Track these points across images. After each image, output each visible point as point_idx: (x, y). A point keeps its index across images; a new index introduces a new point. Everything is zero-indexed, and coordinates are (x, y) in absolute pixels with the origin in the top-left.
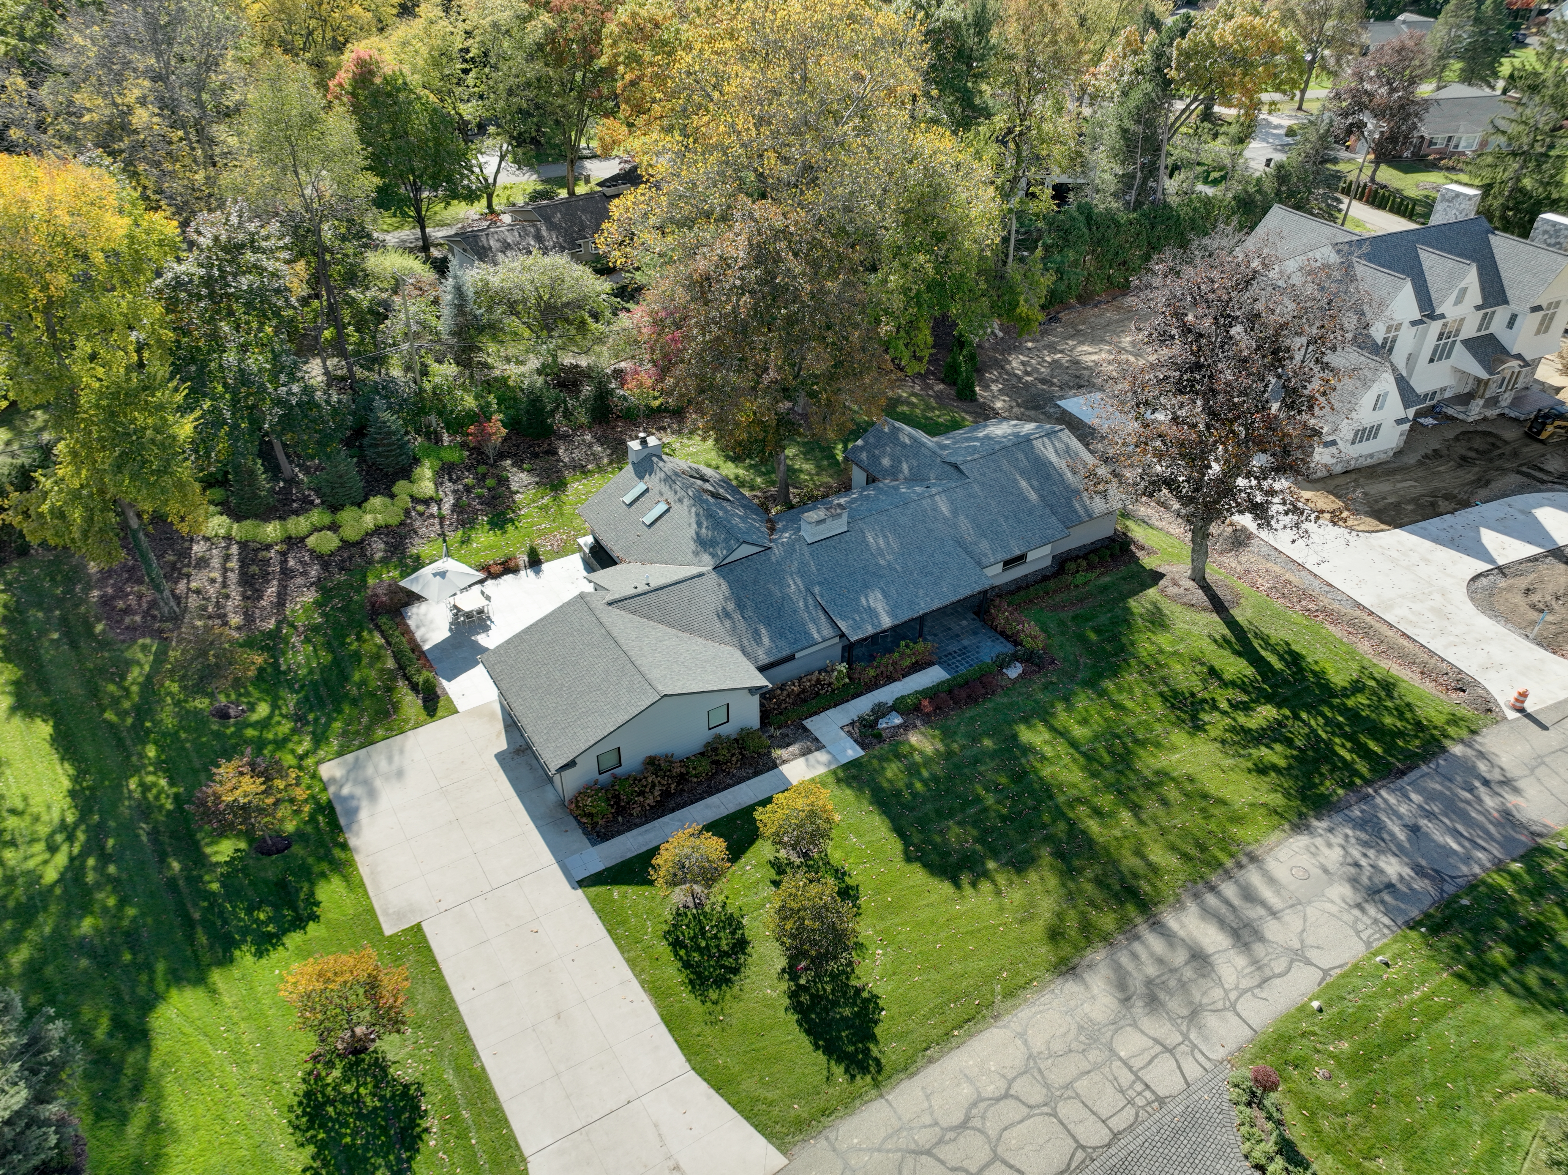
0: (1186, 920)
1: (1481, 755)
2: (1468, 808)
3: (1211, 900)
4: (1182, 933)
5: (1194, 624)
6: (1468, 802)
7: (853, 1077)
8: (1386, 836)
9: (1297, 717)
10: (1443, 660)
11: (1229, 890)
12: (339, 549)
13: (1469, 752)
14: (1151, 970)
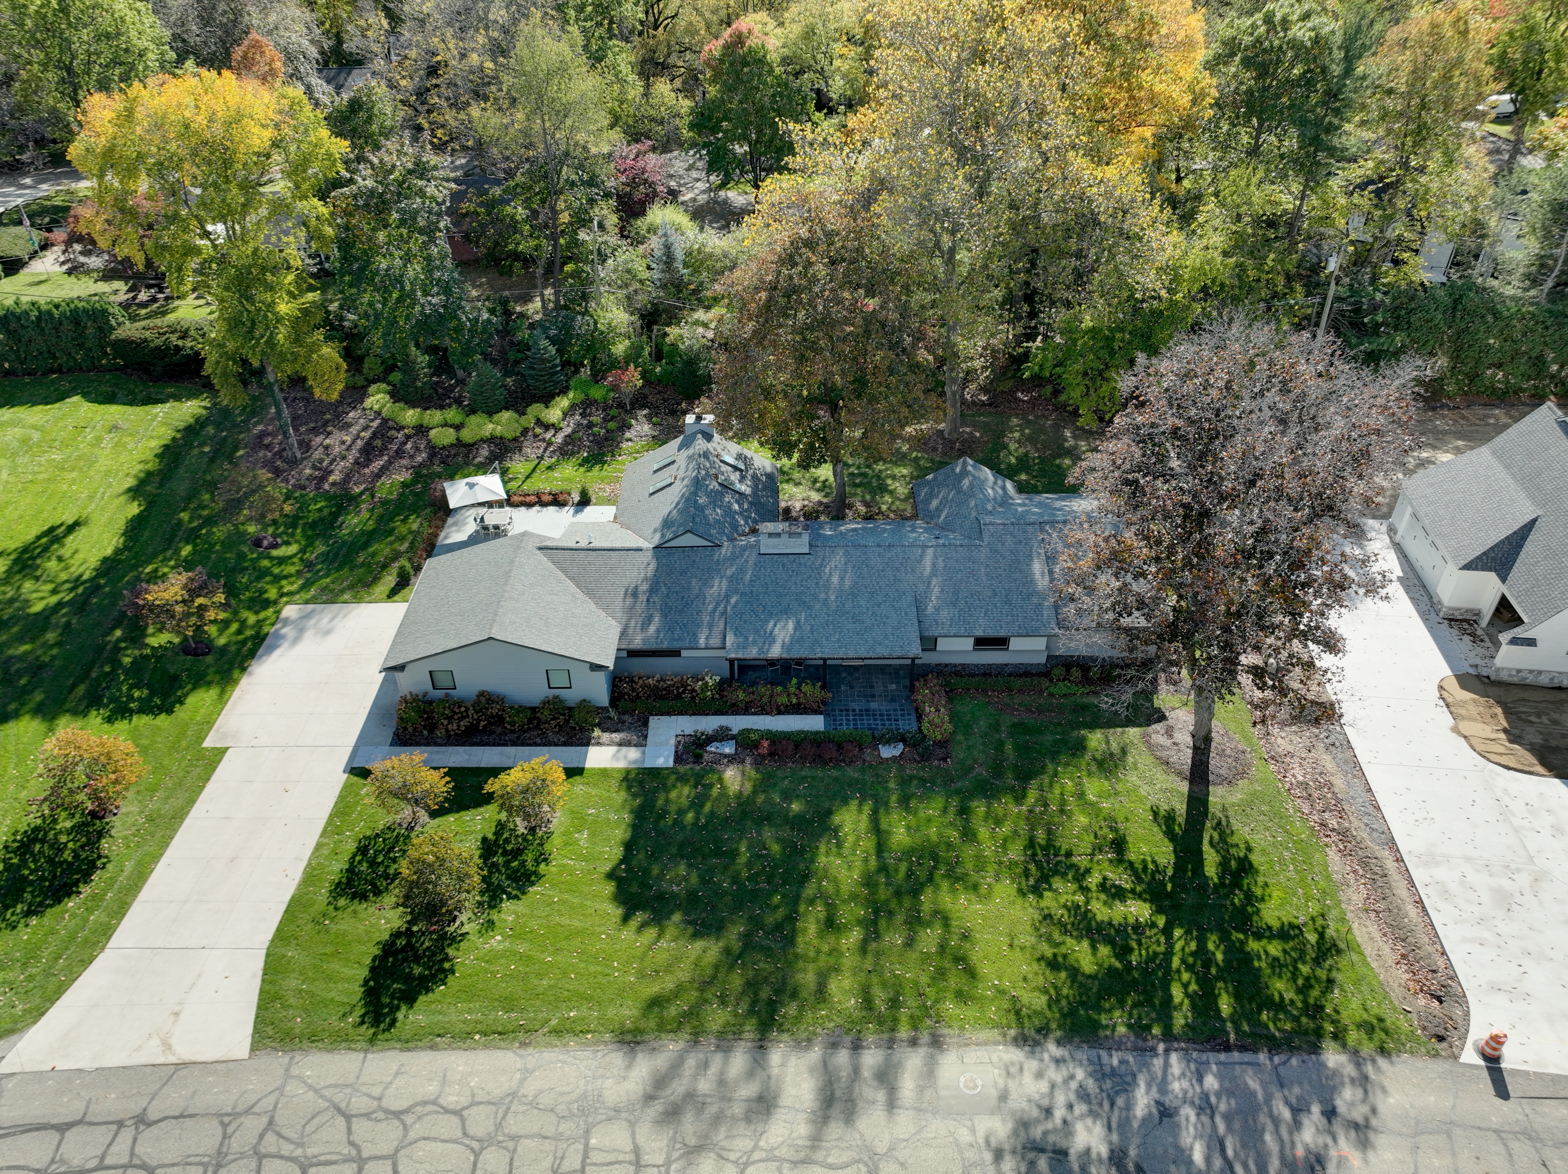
0: (793, 1061)
1: (1363, 1081)
2: (1270, 1127)
3: (843, 1057)
4: (775, 1071)
5: (1151, 783)
6: (1276, 1121)
7: (363, 1023)
8: (1120, 1101)
9: (1167, 931)
10: (1444, 953)
11: (871, 1058)
12: (452, 445)
13: (1350, 1070)
14: (705, 1086)
